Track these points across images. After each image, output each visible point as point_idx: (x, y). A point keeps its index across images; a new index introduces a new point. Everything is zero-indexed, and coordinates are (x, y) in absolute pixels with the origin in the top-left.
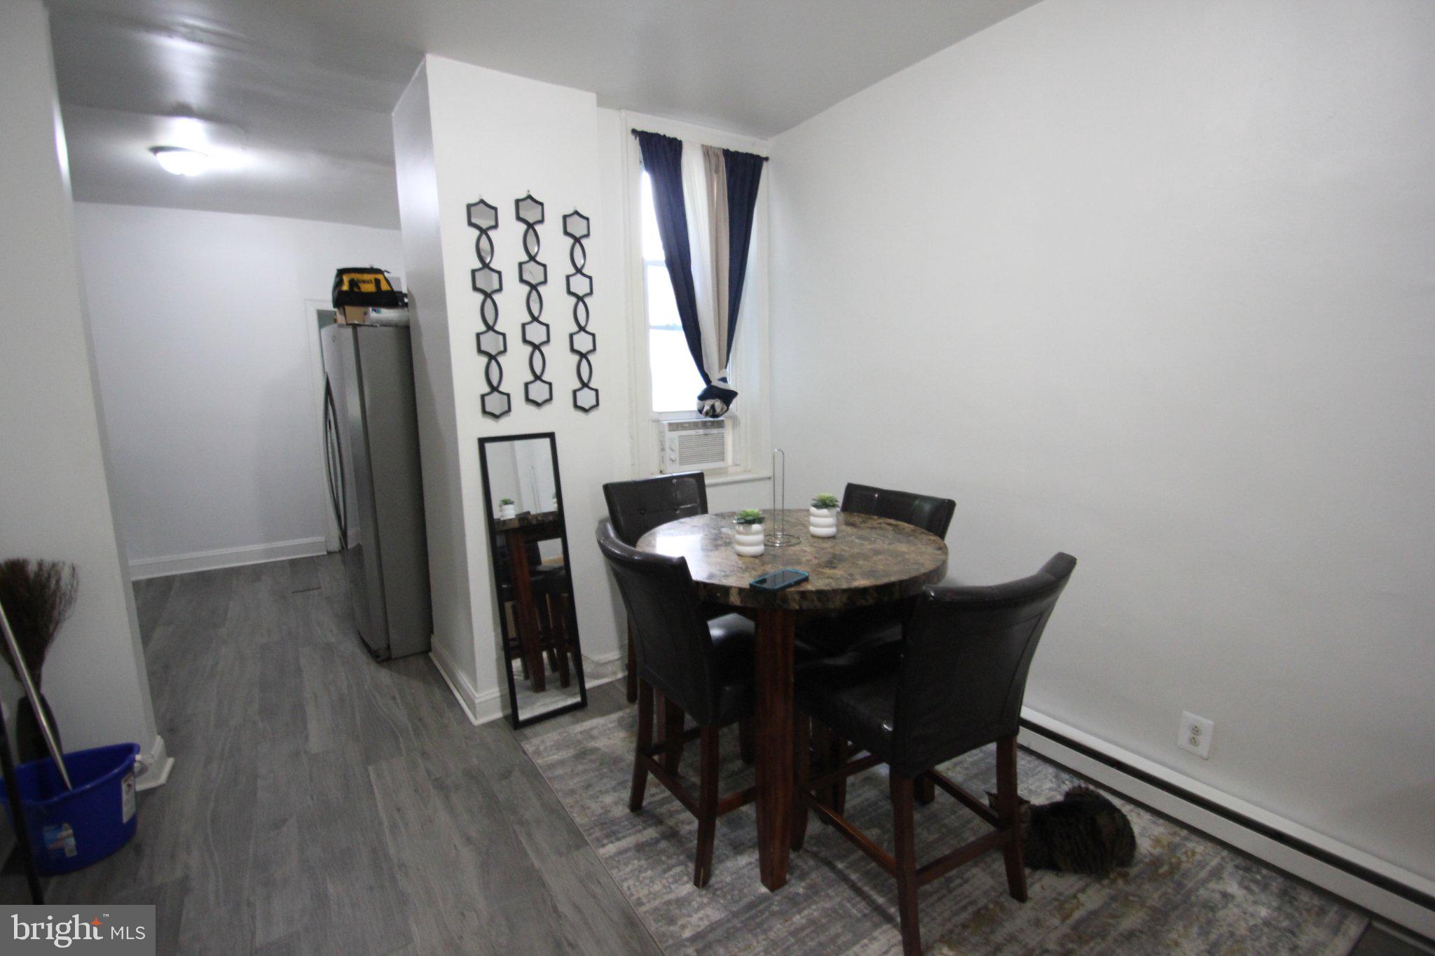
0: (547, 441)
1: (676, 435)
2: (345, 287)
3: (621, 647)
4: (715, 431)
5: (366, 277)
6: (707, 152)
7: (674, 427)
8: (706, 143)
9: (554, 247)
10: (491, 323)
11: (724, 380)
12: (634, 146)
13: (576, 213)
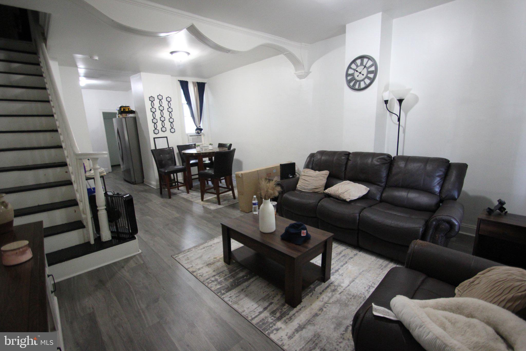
0: (166, 138)
1: (191, 137)
2: (122, 110)
3: (182, 178)
4: (199, 137)
5: (126, 108)
6: (193, 83)
7: (191, 136)
8: (193, 81)
9: (165, 104)
10: (154, 117)
11: (200, 126)
12: (179, 84)
13: (168, 97)
